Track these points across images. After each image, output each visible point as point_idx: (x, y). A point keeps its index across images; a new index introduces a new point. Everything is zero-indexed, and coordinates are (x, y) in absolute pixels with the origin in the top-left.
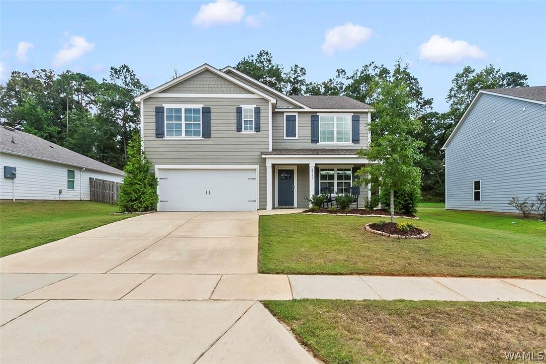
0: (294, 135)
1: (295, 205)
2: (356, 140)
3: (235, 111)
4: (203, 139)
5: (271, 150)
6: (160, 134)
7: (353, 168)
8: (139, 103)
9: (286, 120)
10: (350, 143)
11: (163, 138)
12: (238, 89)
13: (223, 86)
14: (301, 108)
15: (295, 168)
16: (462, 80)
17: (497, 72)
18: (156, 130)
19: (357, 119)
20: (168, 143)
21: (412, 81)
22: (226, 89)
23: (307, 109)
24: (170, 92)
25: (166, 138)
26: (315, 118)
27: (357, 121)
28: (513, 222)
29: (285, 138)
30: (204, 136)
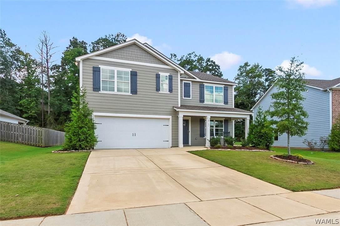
0: (189, 97)
1: (190, 144)
2: (226, 102)
3: (155, 76)
4: (131, 94)
5: (179, 106)
6: (96, 88)
7: (224, 120)
8: (79, 62)
9: (184, 86)
10: (223, 104)
11: (99, 92)
12: (157, 61)
13: (146, 57)
14: (194, 78)
15: (190, 119)
16: (243, 70)
17: (260, 68)
18: (93, 85)
19: (227, 89)
20: (104, 96)
21: (216, 67)
22: (148, 60)
23: (198, 80)
24: (104, 56)
25: (102, 92)
26: (202, 86)
27: (227, 90)
28: (311, 153)
29: (183, 98)
30: (132, 92)
